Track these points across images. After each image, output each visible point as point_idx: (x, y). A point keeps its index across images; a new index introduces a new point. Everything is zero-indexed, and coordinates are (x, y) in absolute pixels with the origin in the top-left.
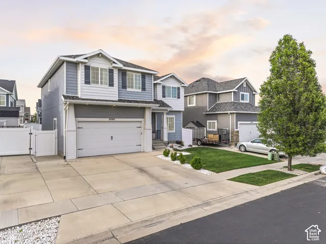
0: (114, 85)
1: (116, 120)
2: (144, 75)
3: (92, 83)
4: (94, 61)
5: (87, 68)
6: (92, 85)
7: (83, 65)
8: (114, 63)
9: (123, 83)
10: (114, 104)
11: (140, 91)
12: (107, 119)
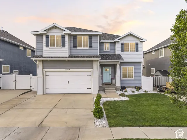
0: (66, 46)
1: (71, 70)
2: (91, 37)
3: (51, 46)
4: (52, 32)
5: (47, 37)
6: (50, 47)
7: (45, 35)
8: (64, 31)
9: (74, 44)
10: (67, 59)
11: (88, 48)
12: (65, 70)
